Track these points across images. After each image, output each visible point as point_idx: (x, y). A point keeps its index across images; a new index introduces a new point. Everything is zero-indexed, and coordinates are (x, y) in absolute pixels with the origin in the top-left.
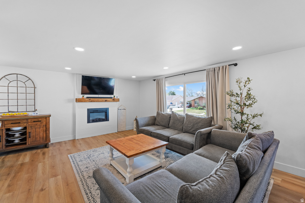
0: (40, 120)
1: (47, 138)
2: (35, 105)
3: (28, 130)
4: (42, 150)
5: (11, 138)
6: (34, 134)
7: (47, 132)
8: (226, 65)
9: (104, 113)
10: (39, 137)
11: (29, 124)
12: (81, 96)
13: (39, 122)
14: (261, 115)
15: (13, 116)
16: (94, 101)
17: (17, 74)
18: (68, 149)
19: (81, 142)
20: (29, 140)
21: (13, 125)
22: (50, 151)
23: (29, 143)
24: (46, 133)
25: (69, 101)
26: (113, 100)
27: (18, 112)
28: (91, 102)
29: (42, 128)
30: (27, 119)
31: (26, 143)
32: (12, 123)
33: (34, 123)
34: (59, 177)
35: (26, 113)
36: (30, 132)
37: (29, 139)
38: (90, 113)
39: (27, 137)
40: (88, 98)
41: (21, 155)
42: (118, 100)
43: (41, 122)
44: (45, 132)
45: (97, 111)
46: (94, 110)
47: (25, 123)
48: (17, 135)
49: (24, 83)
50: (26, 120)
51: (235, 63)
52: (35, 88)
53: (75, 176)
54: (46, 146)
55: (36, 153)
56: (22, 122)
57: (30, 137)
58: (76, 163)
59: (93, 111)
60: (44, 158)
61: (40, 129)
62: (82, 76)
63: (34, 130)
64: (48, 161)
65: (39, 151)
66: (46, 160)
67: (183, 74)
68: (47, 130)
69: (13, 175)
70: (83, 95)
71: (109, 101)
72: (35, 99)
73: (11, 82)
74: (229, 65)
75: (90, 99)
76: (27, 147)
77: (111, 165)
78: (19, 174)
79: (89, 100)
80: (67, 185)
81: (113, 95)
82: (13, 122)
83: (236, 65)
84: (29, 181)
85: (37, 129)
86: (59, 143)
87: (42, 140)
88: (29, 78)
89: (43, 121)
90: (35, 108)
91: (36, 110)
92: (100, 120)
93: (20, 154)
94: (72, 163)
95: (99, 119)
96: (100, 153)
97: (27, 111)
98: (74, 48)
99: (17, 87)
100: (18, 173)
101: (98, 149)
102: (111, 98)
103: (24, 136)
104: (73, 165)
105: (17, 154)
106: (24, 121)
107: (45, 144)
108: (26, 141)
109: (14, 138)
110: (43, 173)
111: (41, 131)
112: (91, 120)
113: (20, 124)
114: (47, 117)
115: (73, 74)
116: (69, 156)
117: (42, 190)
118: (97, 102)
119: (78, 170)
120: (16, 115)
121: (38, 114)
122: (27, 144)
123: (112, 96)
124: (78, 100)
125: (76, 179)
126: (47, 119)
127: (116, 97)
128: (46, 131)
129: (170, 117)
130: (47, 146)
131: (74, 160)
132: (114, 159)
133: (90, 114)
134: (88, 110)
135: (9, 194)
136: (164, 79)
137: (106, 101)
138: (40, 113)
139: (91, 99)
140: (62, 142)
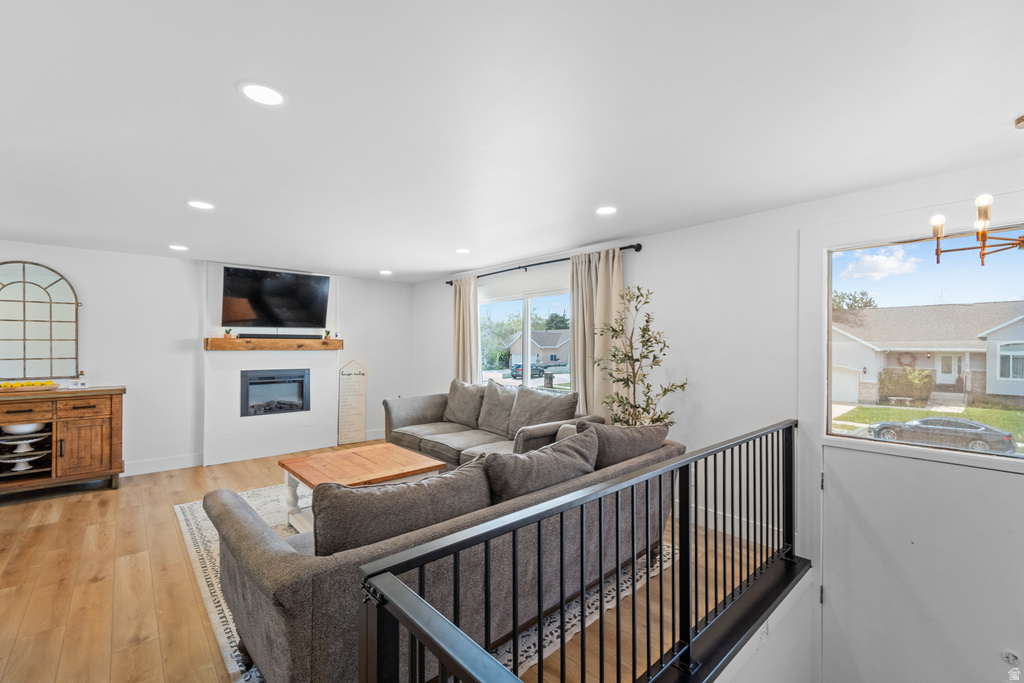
0: (93, 402)
1: (114, 458)
2: (76, 358)
3: (57, 434)
4: (99, 495)
5: (6, 456)
6: (75, 447)
7: (114, 439)
8: (613, 247)
9: (295, 386)
10: (88, 457)
11: (60, 414)
12: (220, 332)
13: (90, 410)
14: (682, 386)
15: (12, 391)
16: (262, 348)
17: (24, 263)
18: (176, 493)
19: (218, 473)
20: (59, 464)
21: (11, 417)
22: (122, 495)
23: (59, 473)
24: (111, 444)
25: (185, 346)
26: (324, 343)
27: (25, 379)
28: (253, 349)
29: (99, 429)
30: (54, 400)
31: (50, 472)
32: (8, 412)
33: (76, 412)
34: (144, 555)
35: (49, 384)
36: (61, 441)
37: (59, 459)
38: (251, 384)
39: (54, 455)
40: (242, 336)
41: (35, 507)
42: (339, 345)
43: (95, 410)
44: (108, 441)
45: (274, 378)
46: (261, 375)
47: (48, 411)
48: (23, 447)
49: (45, 289)
50: (50, 404)
51: (635, 244)
52: (77, 304)
53: (185, 550)
54: (110, 484)
55: (80, 501)
56: (37, 409)
57: (61, 455)
58: (193, 524)
59: (260, 378)
60: (103, 515)
61: (93, 432)
62: (225, 268)
63: (75, 432)
64: (113, 520)
65: (89, 496)
66: (109, 518)
67: (520, 268)
68: (113, 435)
69: (17, 551)
70: (228, 328)
71: (311, 348)
72: (77, 340)
73: (4, 286)
74: (621, 249)
75: (248, 340)
76: (55, 486)
77: (291, 526)
78: (34, 549)
79: (245, 344)
80: (164, 569)
81: (324, 326)
82: (12, 410)
83: (638, 248)
84: (60, 563)
85: (83, 432)
86: (151, 476)
87: (97, 465)
88: (60, 275)
89: (103, 407)
90: (77, 368)
91: (82, 373)
92: (281, 408)
93: (30, 504)
94: (183, 525)
95: (279, 403)
96: (268, 499)
97: (52, 378)
98: (185, 202)
99: (24, 302)
100: (30, 547)
101: (264, 491)
102: (319, 337)
103: (45, 452)
104: (184, 528)
105: (22, 506)
106: (46, 406)
107: (109, 478)
108: (50, 465)
109: (14, 458)
110: (99, 547)
111: (96, 436)
112: (253, 407)
113: (32, 416)
114: (115, 396)
115: (197, 263)
116: (177, 507)
117: (96, 579)
118: (270, 349)
119: (197, 538)
120: (20, 388)
121: (87, 386)
122: (54, 475)
123: (321, 332)
124: (211, 345)
125: (187, 557)
126: (115, 400)
127: (332, 336)
128: (111, 437)
129: (482, 397)
130: (114, 484)
131: (190, 517)
132: (300, 512)
133: (250, 387)
134: (244, 374)
135: (7, 589)
136: (472, 282)
137: (300, 347)
138: (91, 382)
139: (253, 340)
140: (159, 473)
